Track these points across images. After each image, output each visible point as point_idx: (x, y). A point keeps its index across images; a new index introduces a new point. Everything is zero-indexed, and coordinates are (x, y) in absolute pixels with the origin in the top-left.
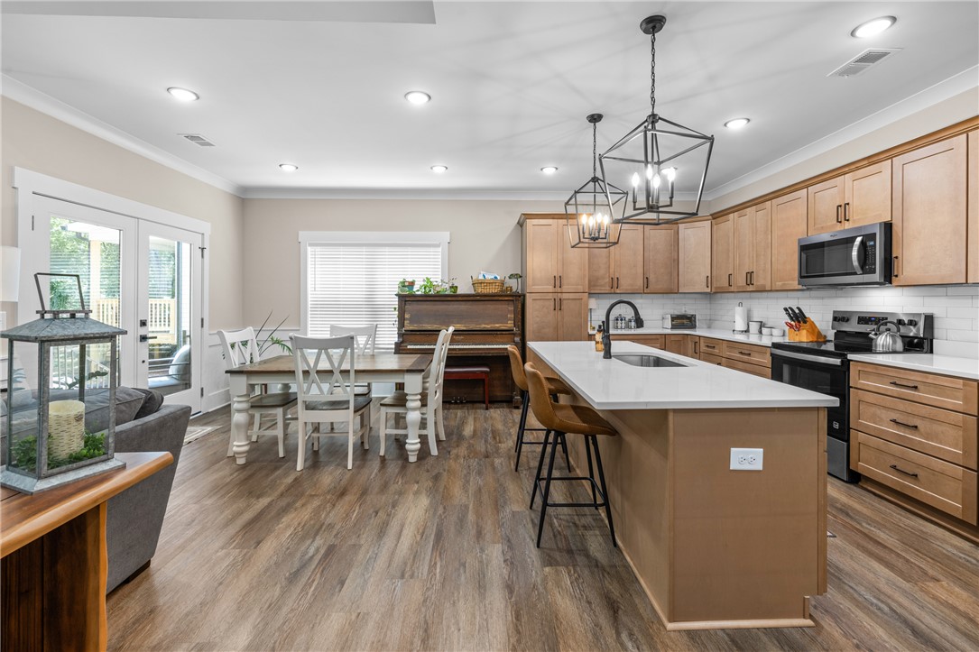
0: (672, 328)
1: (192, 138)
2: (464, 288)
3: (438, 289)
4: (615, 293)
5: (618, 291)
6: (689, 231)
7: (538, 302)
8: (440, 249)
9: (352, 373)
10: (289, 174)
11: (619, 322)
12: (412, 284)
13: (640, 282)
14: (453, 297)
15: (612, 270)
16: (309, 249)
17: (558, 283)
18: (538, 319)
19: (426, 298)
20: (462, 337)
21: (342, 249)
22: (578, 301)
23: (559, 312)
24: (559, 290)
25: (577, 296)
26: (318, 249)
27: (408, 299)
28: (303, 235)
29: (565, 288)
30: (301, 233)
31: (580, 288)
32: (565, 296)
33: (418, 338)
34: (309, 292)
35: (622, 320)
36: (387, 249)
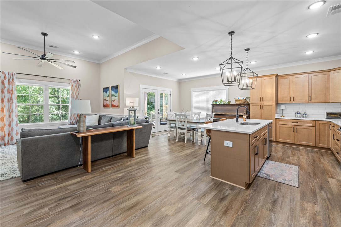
0: (327, 118)
1: (164, 73)
2: (233, 102)
3: (224, 102)
4: (292, 103)
5: (294, 102)
6: (336, 74)
7: (254, 106)
8: (226, 90)
9: (186, 122)
10: (184, 76)
11: (297, 114)
12: (217, 101)
13: (306, 98)
14: (229, 105)
15: (291, 94)
16: (193, 93)
17: (262, 100)
18: (254, 112)
19: (220, 105)
20: (228, 117)
21: (200, 92)
22: (270, 106)
23: (262, 110)
24: (262, 102)
25: (270, 104)
26: (195, 93)
27: (215, 105)
28: (192, 89)
29: (265, 102)
30: (191, 89)
31: (271, 102)
32: (265, 104)
33: (218, 116)
34: (193, 104)
35: (298, 114)
36: (211, 91)
